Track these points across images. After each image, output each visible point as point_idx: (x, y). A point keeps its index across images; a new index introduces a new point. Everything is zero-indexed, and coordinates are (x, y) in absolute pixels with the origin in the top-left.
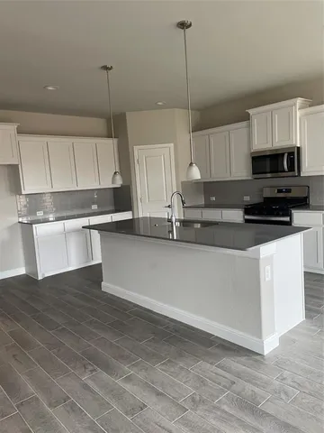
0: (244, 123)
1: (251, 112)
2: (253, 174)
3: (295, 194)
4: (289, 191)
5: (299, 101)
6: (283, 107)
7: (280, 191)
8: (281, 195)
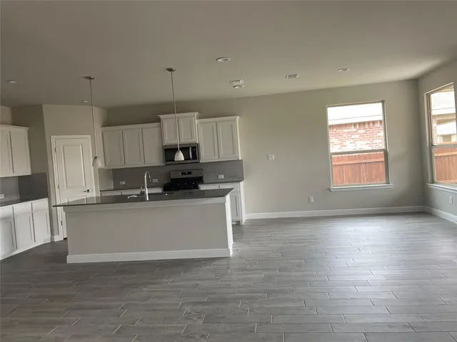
0: (156, 124)
1: (161, 117)
2: (166, 161)
3: (194, 175)
4: (190, 173)
5: (196, 114)
6: (186, 117)
7: (183, 174)
8: (184, 176)
